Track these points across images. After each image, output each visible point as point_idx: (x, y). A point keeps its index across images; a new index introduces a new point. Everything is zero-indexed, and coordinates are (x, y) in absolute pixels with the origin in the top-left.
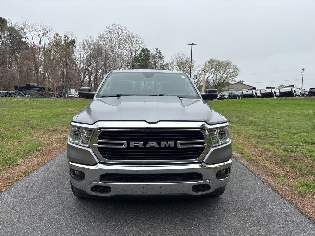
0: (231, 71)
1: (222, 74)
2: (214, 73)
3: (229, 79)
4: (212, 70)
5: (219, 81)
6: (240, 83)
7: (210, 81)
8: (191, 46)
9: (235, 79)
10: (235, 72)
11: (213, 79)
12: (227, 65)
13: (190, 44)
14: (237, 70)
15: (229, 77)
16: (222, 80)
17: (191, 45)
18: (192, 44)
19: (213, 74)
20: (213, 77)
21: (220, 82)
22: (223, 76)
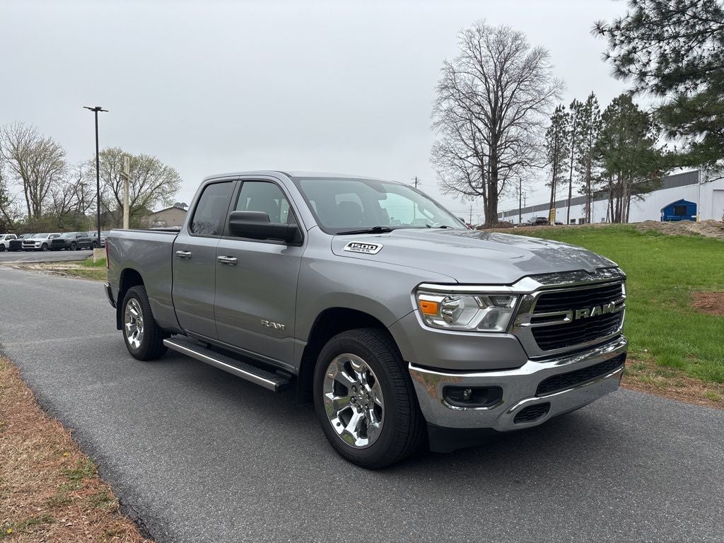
0: (161, 181)
1: (138, 186)
2: (118, 183)
3: (156, 198)
4: (113, 175)
5: (133, 203)
6: (179, 209)
7: (109, 203)
8: (94, 112)
9: (171, 198)
10: (168, 182)
11: (117, 198)
12: (148, 166)
13: (89, 108)
14: (174, 179)
15: (155, 195)
16: (140, 202)
17: (93, 110)
18: (97, 109)
19: (115, 186)
20: (116, 194)
21: (135, 205)
22: (142, 191)
